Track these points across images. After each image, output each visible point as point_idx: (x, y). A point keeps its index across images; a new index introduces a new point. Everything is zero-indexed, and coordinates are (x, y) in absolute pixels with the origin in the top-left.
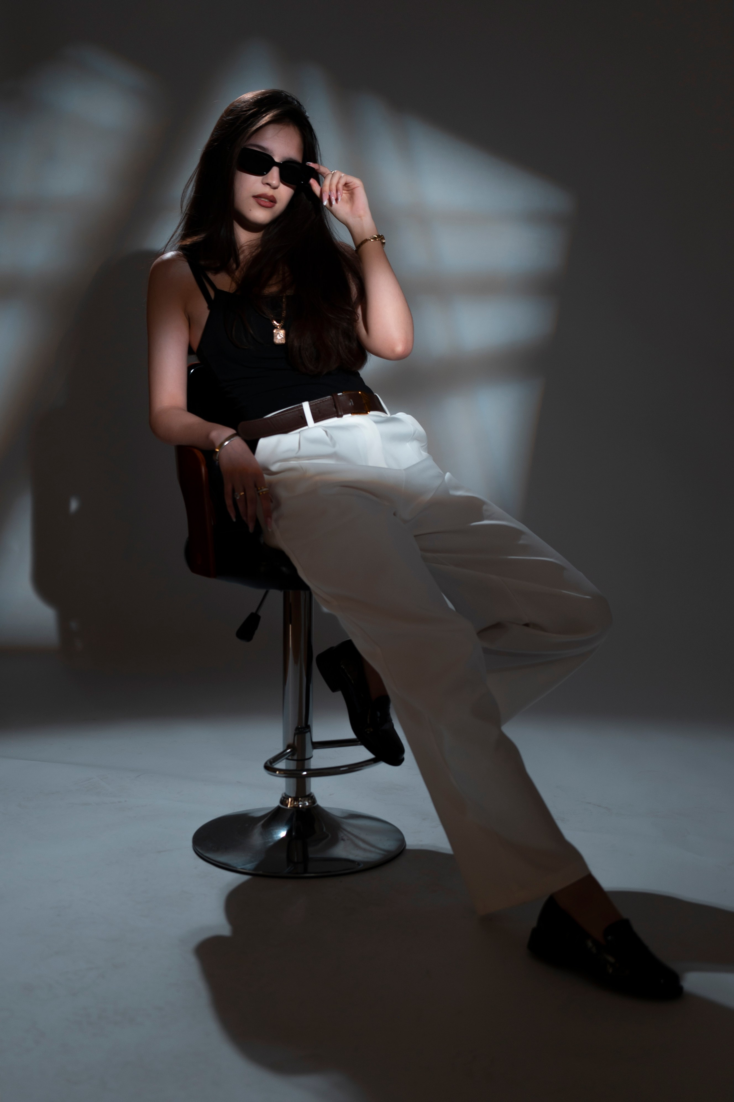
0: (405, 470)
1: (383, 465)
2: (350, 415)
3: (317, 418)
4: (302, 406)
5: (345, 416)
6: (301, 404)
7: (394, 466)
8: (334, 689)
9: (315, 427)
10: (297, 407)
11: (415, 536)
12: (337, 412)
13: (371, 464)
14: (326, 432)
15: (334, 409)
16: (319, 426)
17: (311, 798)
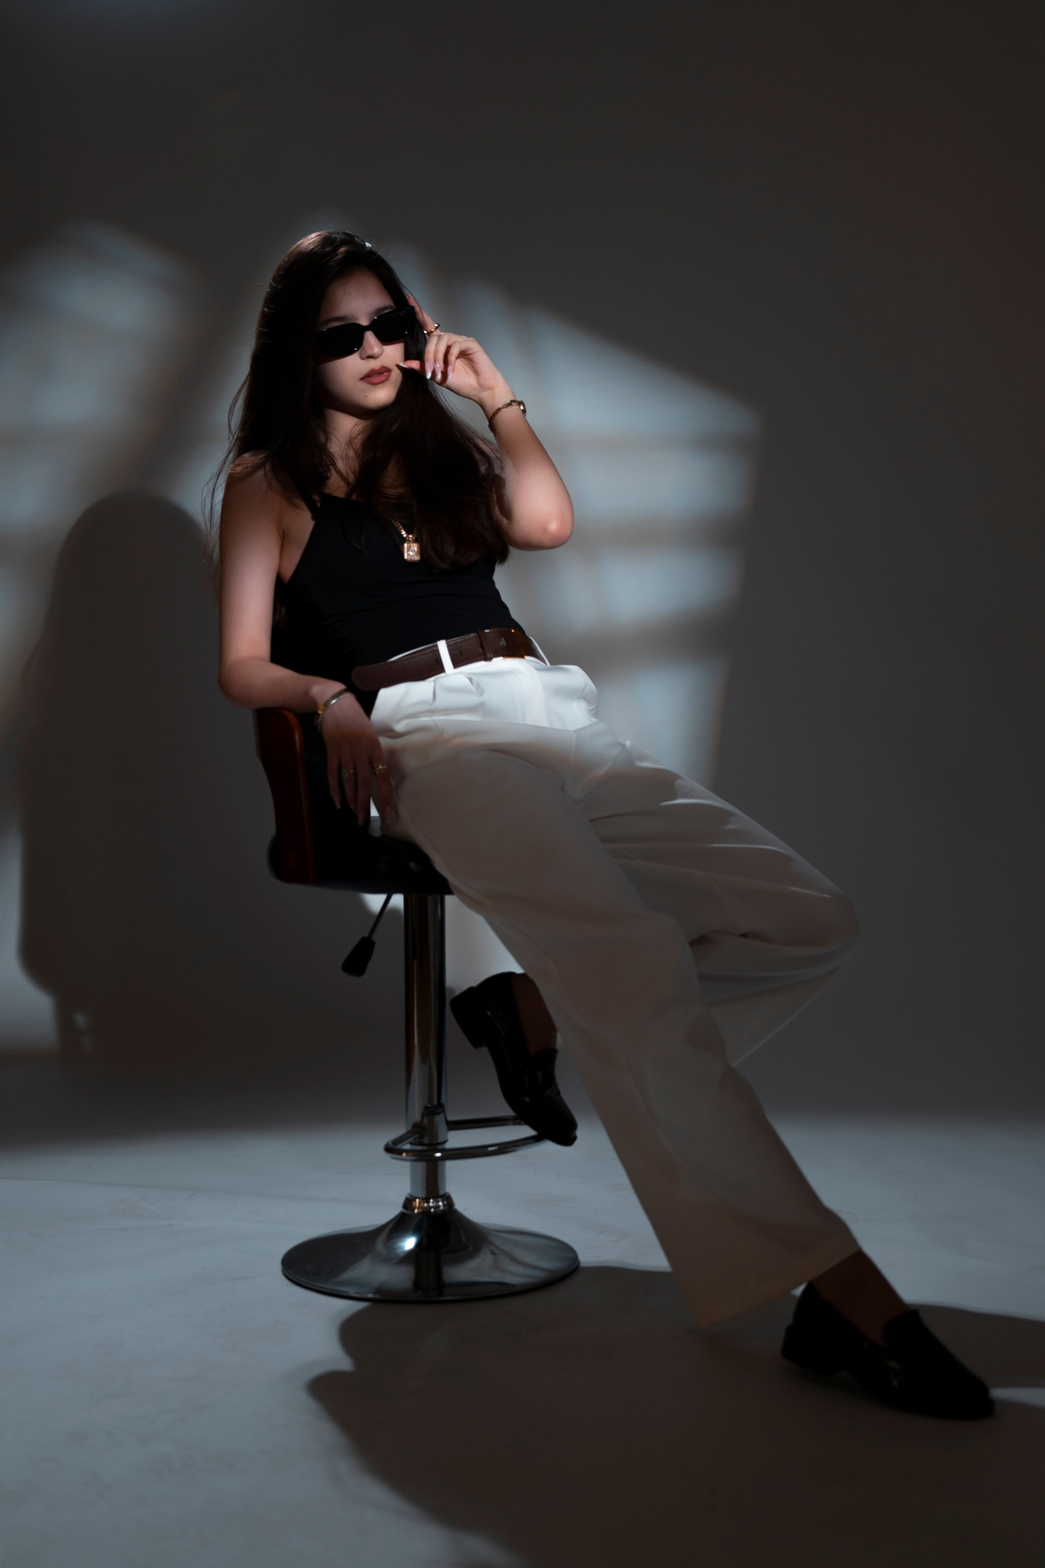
0: (576, 731)
1: (545, 724)
2: (501, 658)
3: (457, 662)
4: (437, 646)
5: (495, 660)
6: (435, 644)
7: (559, 726)
8: (476, 1043)
9: (456, 673)
10: (430, 647)
11: (591, 821)
12: (485, 654)
13: (529, 722)
14: (470, 679)
15: (481, 650)
16: (460, 673)
17: (447, 1198)
